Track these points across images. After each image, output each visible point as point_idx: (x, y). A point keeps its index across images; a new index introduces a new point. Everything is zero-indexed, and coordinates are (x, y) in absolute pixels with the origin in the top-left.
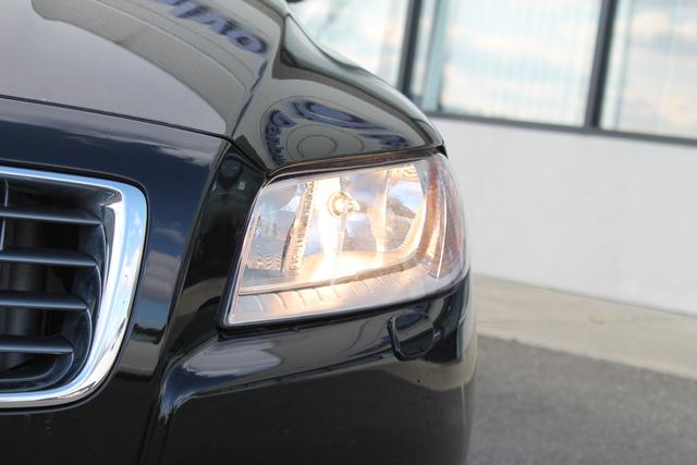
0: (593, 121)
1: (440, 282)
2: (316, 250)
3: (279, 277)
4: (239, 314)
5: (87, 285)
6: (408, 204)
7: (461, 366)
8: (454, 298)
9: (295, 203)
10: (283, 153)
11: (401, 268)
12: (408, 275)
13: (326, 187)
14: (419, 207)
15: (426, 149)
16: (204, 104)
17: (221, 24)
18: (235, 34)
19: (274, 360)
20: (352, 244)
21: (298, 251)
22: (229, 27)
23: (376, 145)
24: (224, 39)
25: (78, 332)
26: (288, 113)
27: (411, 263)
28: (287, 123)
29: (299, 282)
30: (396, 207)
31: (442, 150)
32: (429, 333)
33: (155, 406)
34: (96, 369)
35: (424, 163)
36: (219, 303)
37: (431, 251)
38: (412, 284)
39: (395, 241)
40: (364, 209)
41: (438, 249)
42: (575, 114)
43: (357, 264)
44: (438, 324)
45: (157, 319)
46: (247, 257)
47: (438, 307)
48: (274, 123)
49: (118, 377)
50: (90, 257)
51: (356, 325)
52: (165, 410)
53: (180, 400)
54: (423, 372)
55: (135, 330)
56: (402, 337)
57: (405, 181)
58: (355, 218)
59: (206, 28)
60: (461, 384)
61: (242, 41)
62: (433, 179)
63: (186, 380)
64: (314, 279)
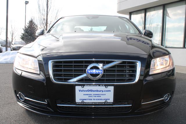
0: (184, 47)
1: (172, 68)
2: (157, 65)
3: (154, 69)
4: (151, 73)
5: (135, 71)
6: (167, 60)
7: (174, 76)
8: (173, 70)
9: (155, 61)
10: (155, 56)
11: (167, 67)
12: (168, 68)
13: (158, 59)
14: (169, 60)
15: (168, 54)
16: (142, 51)
17: (142, 42)
18: (144, 43)
19: (153, 78)
20: (162, 64)
21: (156, 66)
22: (143, 42)
23: (162, 54)
24: (143, 43)
25: (134, 76)
26: (155, 52)
27: (168, 66)
28: (155, 53)
29: (156, 69)
30: (166, 60)
31: (170, 54)
32: (171, 74)
33: (143, 83)
34: (137, 80)
35: (168, 55)
36: (149, 72)
37: (170, 65)
38: (168, 69)
39: (166, 64)
40: (162, 61)
41: (171, 65)
42: (182, 46)
43: (162, 67)
44: (172, 72)
45: (143, 74)
46: (151, 67)
47: (171, 71)
48: (153, 53)
49: (139, 80)
50: (135, 68)
51: (161, 74)
52: (144, 84)
53: (146, 82)
54: (171, 78)
55: (141, 75)
56: (168, 74)
57: (167, 58)
58: (162, 62)
59: (141, 43)
60: (175, 78)
61: (145, 43)
62: (170, 57)
63: (146, 80)
64: (157, 69)
